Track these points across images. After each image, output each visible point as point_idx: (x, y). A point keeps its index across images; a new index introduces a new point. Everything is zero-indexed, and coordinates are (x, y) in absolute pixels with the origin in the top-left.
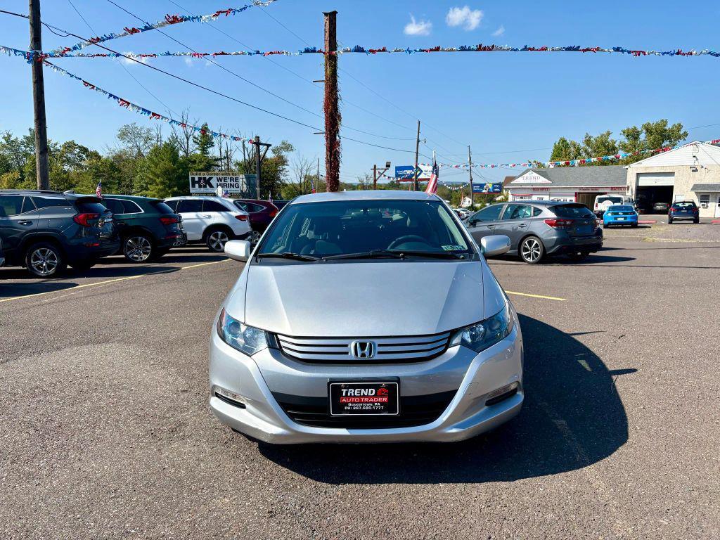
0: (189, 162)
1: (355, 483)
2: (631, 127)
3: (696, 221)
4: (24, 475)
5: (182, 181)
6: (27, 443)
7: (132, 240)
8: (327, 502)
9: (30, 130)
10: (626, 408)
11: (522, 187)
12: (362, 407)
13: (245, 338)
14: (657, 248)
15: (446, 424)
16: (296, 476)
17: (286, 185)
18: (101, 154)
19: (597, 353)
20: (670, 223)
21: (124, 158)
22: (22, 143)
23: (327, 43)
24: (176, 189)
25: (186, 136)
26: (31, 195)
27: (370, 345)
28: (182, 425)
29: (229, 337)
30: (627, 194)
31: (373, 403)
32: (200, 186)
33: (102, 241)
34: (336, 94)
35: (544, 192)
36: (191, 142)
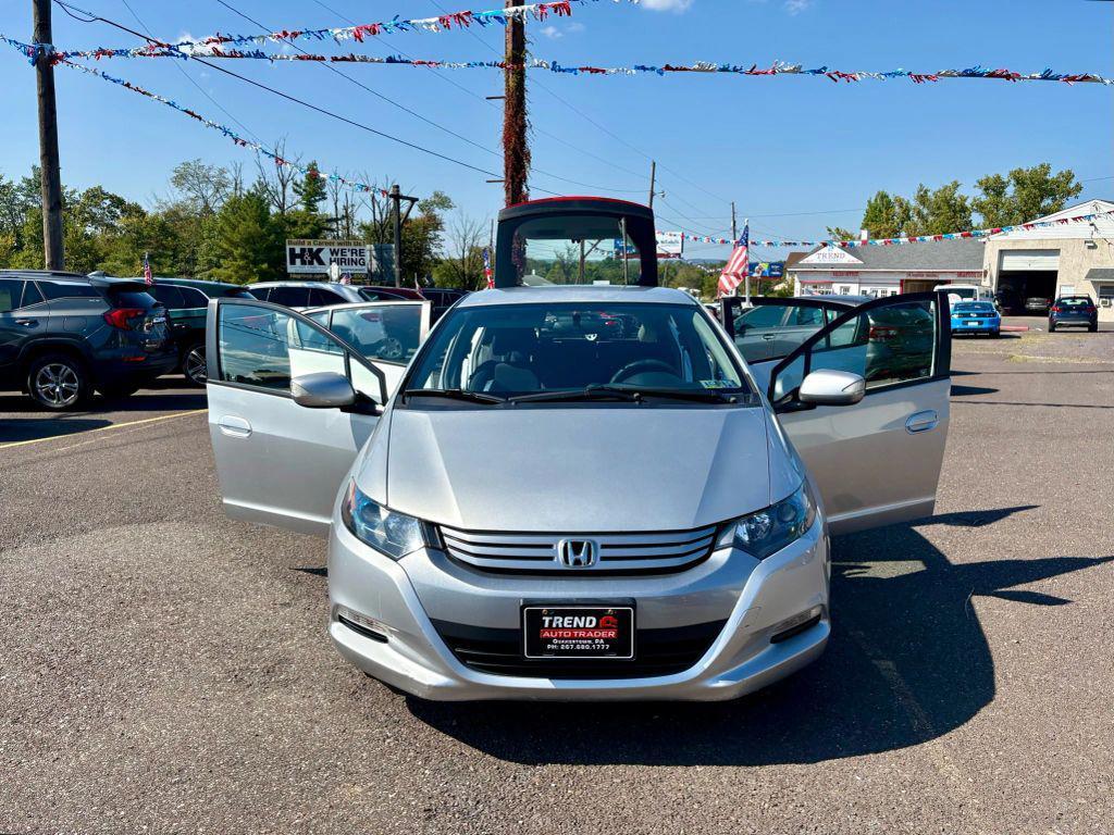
0: (287, 223)
1: (562, 763)
2: (991, 175)
3: (1093, 328)
4: (34, 742)
5: (275, 254)
6: (38, 690)
7: (197, 351)
8: (517, 795)
9: (34, 167)
10: (990, 642)
11: (815, 270)
12: (575, 645)
13: (387, 530)
14: (1030, 371)
15: (708, 674)
16: (468, 750)
17: (441, 262)
18: (145, 209)
19: (941, 549)
20: (1052, 330)
21: (182, 214)
22: (20, 189)
23: (510, 36)
24: (265, 266)
25: (282, 181)
26: (37, 278)
27: (589, 545)
28: (284, 661)
29: (362, 526)
30: (983, 283)
31: (593, 639)
32: (303, 263)
33: (149, 353)
34: (523, 118)
35: (851, 278)
36: (289, 191)
